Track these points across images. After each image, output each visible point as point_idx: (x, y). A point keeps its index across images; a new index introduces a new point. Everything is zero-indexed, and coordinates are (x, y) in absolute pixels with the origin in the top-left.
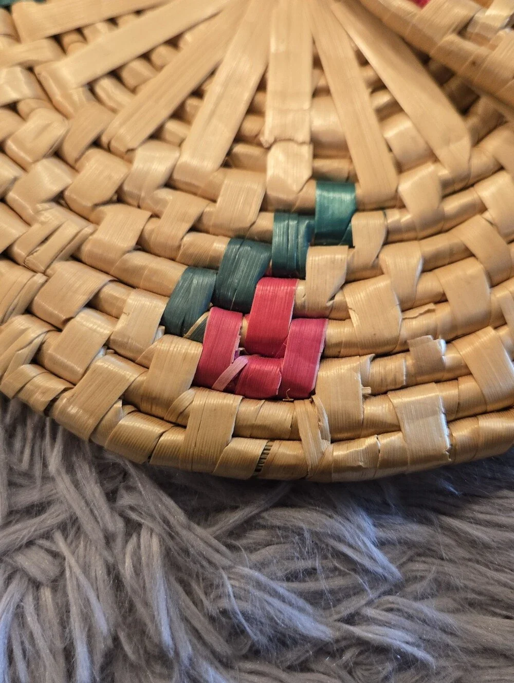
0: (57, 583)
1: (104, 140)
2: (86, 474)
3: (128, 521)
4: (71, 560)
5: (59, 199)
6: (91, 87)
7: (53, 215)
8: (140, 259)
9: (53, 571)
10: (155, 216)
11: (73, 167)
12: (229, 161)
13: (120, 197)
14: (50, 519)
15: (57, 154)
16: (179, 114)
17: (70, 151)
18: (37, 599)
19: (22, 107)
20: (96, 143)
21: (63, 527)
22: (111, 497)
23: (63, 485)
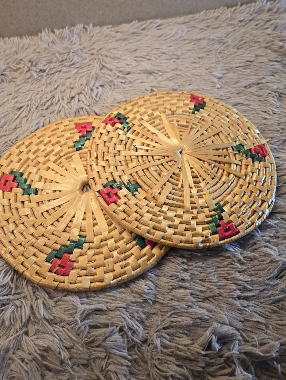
0: (21, 307)
1: (43, 224)
2: (30, 288)
3: (36, 297)
4: (24, 302)
5: (32, 235)
6: (42, 214)
7: (31, 237)
8: (44, 247)
9: (21, 304)
10: (49, 239)
11: (36, 229)
12: (64, 231)
13: (43, 235)
14: (22, 295)
15: (33, 226)
16: (57, 221)
17: (36, 225)
18: (17, 310)
19: (29, 216)
20: (41, 225)
21: (24, 297)
22: (34, 293)
23: (26, 289)
